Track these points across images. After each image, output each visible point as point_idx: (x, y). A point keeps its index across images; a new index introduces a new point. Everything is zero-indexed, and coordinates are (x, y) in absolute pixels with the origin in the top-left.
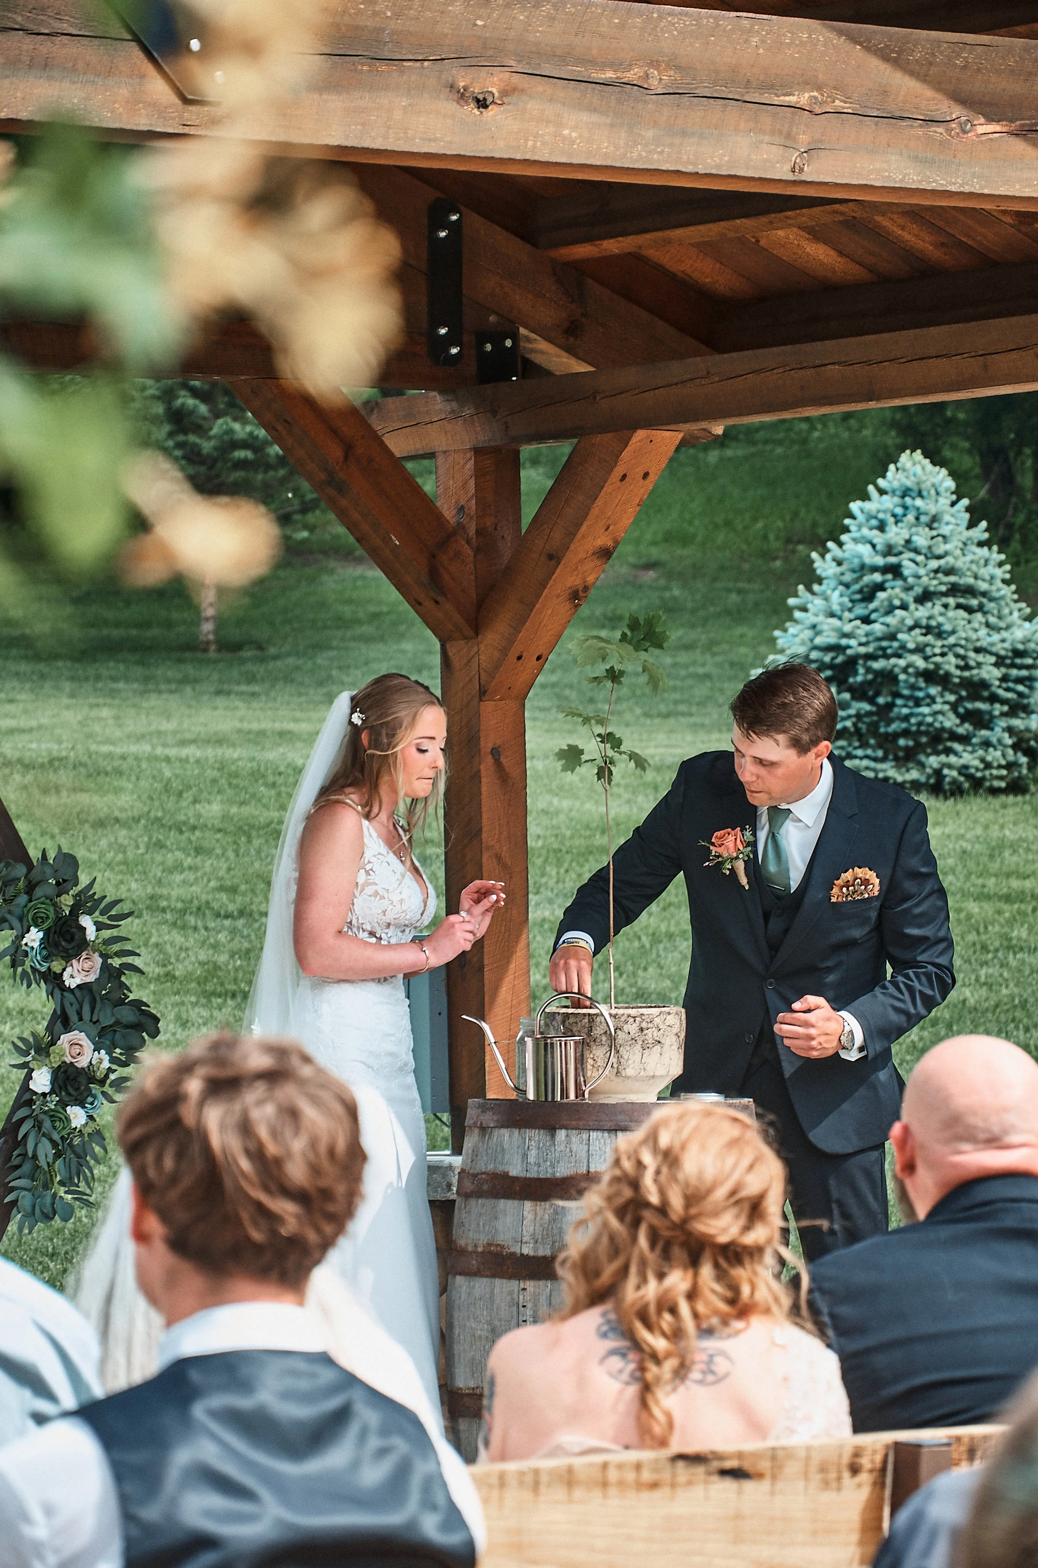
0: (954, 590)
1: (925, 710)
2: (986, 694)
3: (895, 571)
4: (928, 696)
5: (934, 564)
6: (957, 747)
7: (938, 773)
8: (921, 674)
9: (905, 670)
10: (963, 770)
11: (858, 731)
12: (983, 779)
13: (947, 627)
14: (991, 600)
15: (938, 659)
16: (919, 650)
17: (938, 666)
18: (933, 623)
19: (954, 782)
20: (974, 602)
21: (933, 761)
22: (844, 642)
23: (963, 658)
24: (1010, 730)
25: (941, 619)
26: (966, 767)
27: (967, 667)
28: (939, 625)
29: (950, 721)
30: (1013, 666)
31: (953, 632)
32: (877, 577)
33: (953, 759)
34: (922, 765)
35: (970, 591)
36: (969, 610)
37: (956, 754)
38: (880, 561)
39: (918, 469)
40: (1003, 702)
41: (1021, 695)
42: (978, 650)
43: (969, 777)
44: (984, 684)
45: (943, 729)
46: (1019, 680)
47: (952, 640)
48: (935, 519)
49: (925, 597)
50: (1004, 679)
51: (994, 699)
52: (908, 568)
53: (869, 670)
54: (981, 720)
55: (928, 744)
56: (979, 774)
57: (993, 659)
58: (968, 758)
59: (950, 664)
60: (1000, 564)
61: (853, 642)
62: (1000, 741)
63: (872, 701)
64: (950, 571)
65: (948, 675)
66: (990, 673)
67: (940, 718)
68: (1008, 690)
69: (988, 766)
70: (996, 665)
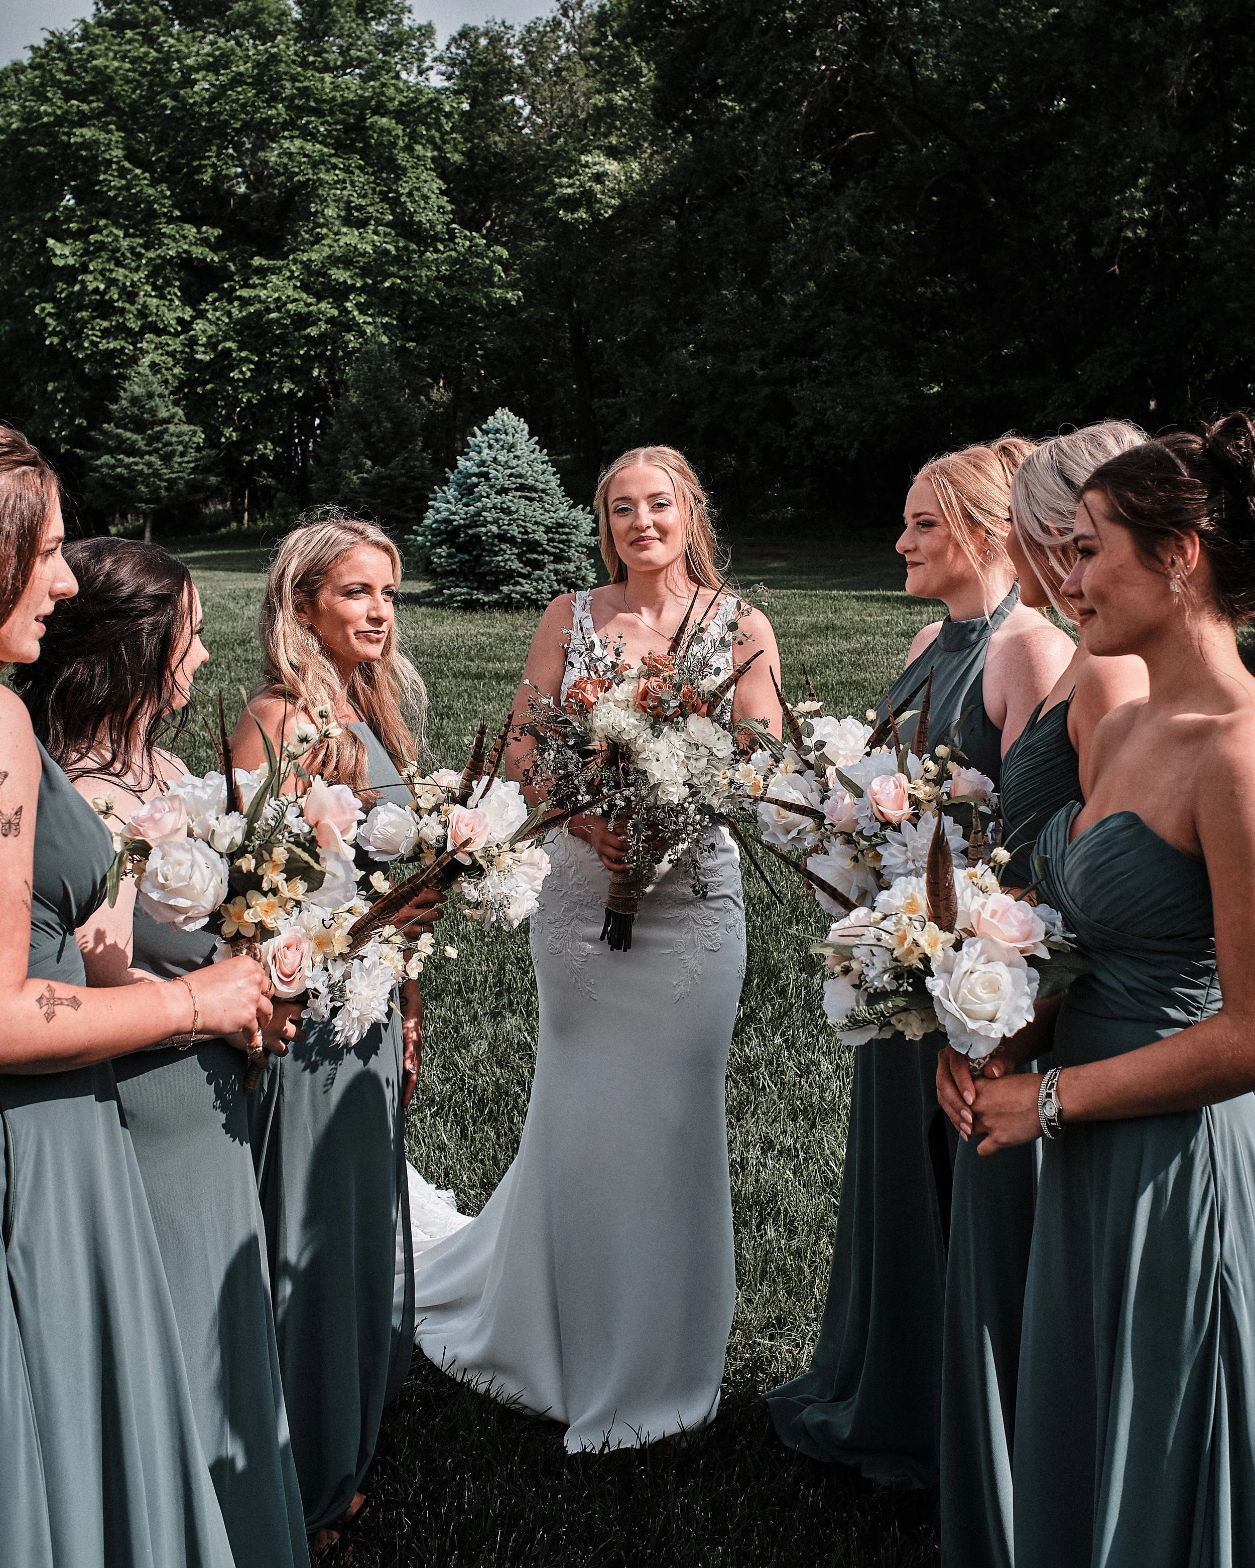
0: (521, 488)
1: (500, 558)
2: (540, 549)
3: (486, 476)
4: (501, 549)
5: (508, 472)
6: (523, 581)
7: (509, 596)
8: (494, 536)
9: (486, 534)
10: (524, 594)
11: (462, 571)
12: (537, 600)
13: (513, 509)
14: (547, 494)
15: (505, 527)
16: (496, 522)
17: (506, 531)
18: (505, 506)
19: (519, 601)
20: (534, 495)
21: (505, 589)
22: (452, 517)
23: (524, 527)
24: (556, 572)
25: (510, 504)
26: (526, 593)
27: (526, 533)
28: (509, 507)
29: (516, 565)
30: (558, 533)
31: (517, 511)
32: (475, 480)
33: (518, 588)
34: (501, 592)
35: (533, 489)
36: (531, 500)
37: (521, 585)
38: (475, 470)
39: (505, 417)
40: (550, 554)
41: (562, 550)
42: (536, 523)
43: (528, 599)
44: (538, 544)
45: (514, 570)
46: (560, 542)
47: (515, 516)
48: (512, 446)
49: (503, 491)
50: (550, 540)
51: (545, 552)
52: (493, 473)
53: (467, 534)
54: (538, 565)
55: (504, 579)
56: (534, 597)
57: (543, 529)
58: (527, 587)
59: (515, 531)
60: (554, 474)
61: (456, 517)
62: (548, 578)
63: (470, 554)
64: (520, 476)
65: (513, 537)
66: (540, 536)
67: (509, 563)
68: (554, 547)
69: (539, 592)
70: (546, 533)
